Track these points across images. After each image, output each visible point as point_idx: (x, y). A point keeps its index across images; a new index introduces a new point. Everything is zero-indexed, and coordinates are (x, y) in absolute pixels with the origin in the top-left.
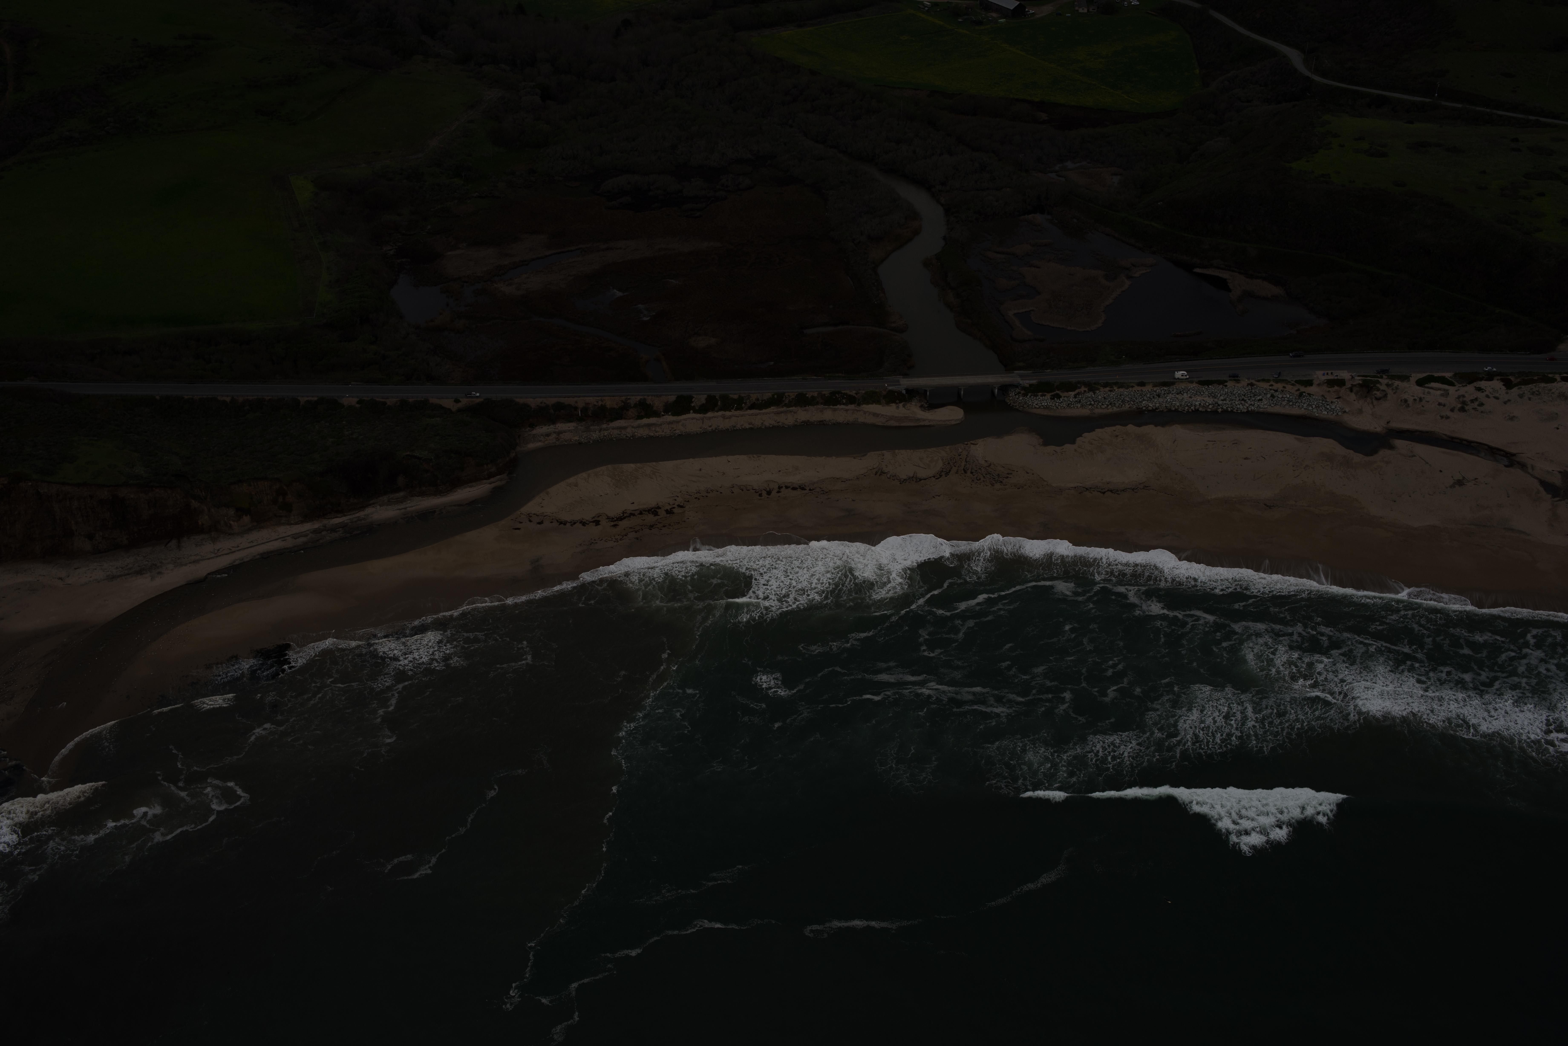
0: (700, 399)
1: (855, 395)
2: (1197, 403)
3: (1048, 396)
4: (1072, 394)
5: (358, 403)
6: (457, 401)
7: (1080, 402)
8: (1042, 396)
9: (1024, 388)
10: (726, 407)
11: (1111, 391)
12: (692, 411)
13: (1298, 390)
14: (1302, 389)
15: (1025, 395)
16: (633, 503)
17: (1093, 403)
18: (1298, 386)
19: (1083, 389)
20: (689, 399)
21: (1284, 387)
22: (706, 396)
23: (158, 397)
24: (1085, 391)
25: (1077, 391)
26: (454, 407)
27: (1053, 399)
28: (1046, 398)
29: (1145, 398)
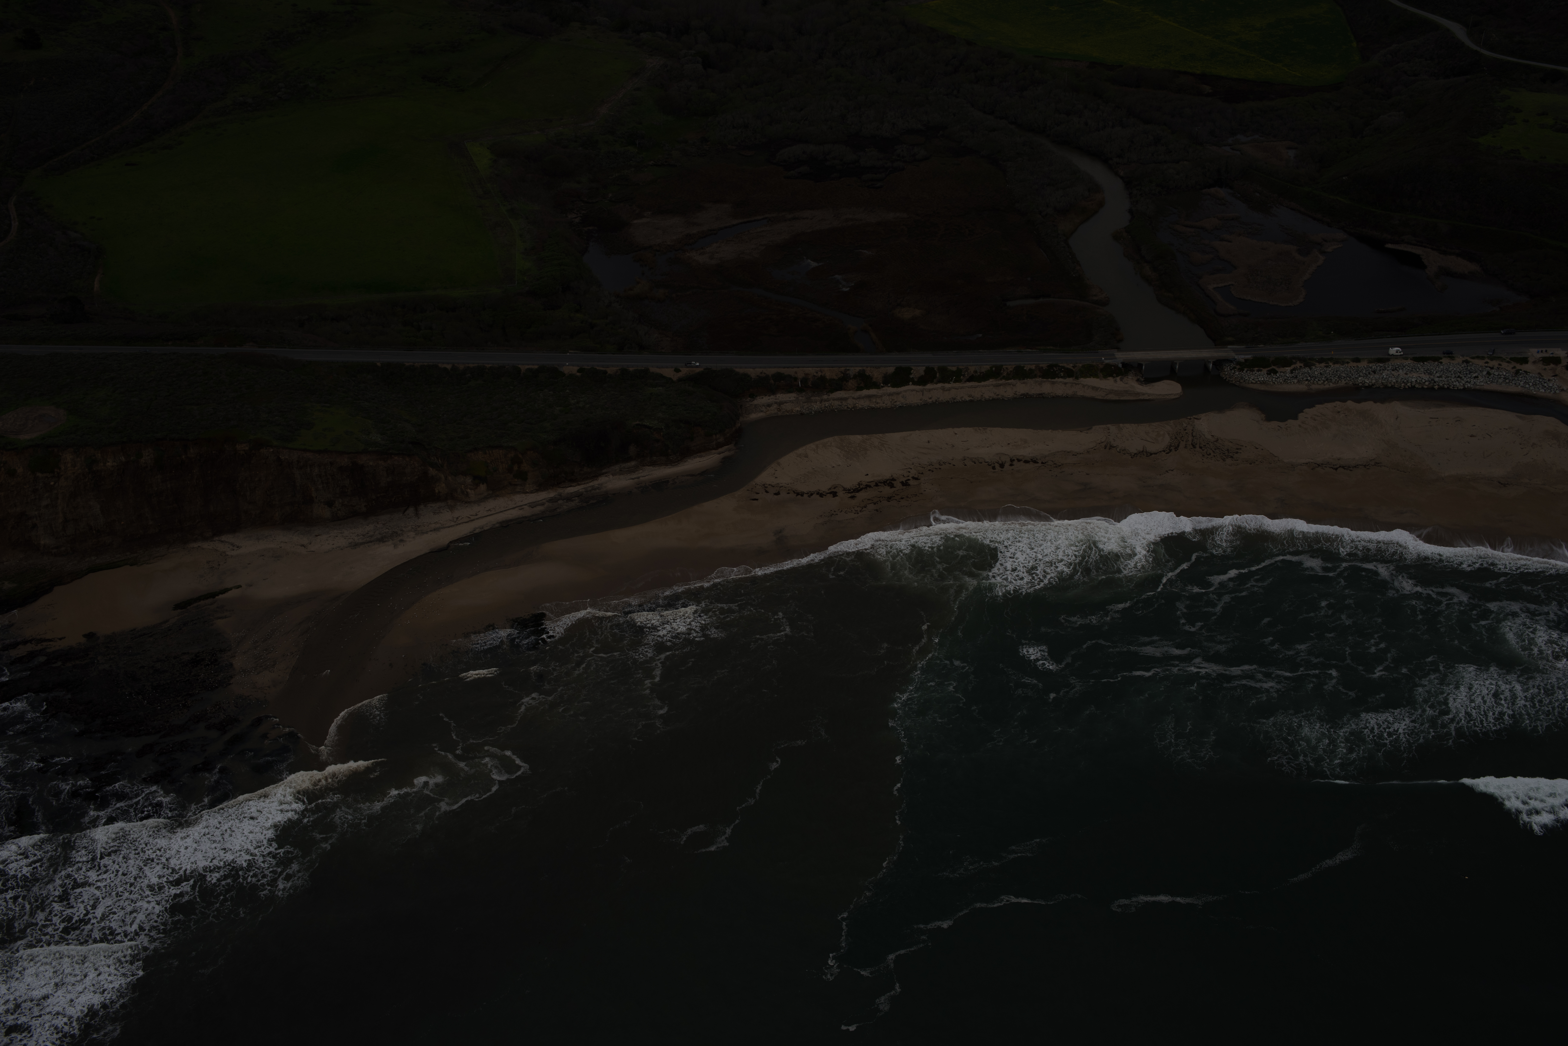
0: (919, 371)
1: (1072, 368)
2: (1413, 380)
3: (1265, 371)
4: (1288, 369)
5: (579, 371)
6: (677, 370)
7: (1296, 377)
8: (1258, 371)
9: (1239, 363)
10: (944, 380)
11: (1327, 367)
12: (911, 383)
13: (1514, 367)
14: (1518, 366)
15: (1241, 370)
16: (867, 475)
17: (1309, 378)
18: (1513, 364)
19: (1298, 364)
20: (908, 370)
21: (1500, 365)
22: (924, 367)
23: (379, 364)
24: (1301, 367)
25: (1293, 367)
26: (675, 377)
27: (1270, 374)
28: (1262, 373)
29: (1361, 374)
